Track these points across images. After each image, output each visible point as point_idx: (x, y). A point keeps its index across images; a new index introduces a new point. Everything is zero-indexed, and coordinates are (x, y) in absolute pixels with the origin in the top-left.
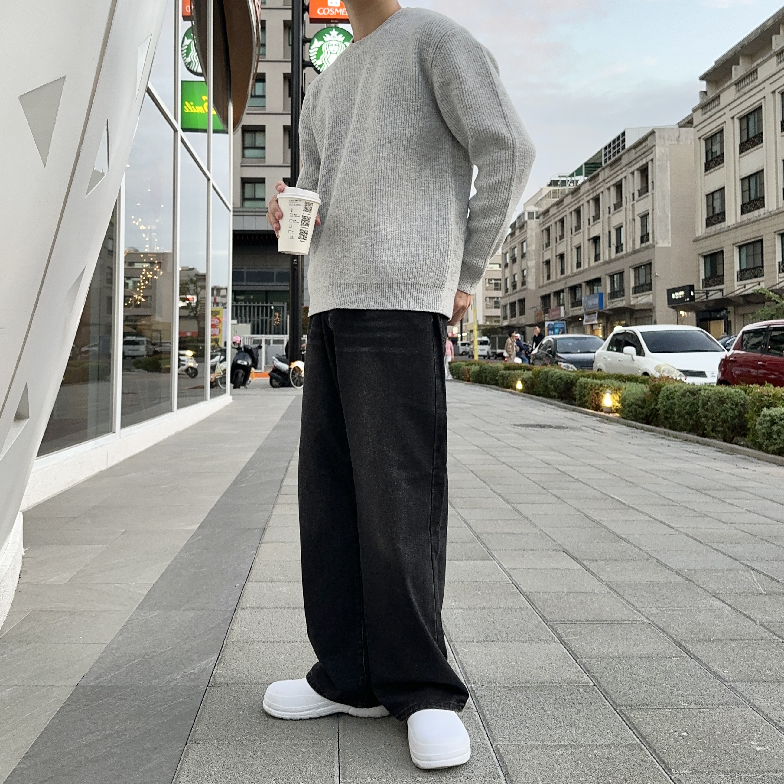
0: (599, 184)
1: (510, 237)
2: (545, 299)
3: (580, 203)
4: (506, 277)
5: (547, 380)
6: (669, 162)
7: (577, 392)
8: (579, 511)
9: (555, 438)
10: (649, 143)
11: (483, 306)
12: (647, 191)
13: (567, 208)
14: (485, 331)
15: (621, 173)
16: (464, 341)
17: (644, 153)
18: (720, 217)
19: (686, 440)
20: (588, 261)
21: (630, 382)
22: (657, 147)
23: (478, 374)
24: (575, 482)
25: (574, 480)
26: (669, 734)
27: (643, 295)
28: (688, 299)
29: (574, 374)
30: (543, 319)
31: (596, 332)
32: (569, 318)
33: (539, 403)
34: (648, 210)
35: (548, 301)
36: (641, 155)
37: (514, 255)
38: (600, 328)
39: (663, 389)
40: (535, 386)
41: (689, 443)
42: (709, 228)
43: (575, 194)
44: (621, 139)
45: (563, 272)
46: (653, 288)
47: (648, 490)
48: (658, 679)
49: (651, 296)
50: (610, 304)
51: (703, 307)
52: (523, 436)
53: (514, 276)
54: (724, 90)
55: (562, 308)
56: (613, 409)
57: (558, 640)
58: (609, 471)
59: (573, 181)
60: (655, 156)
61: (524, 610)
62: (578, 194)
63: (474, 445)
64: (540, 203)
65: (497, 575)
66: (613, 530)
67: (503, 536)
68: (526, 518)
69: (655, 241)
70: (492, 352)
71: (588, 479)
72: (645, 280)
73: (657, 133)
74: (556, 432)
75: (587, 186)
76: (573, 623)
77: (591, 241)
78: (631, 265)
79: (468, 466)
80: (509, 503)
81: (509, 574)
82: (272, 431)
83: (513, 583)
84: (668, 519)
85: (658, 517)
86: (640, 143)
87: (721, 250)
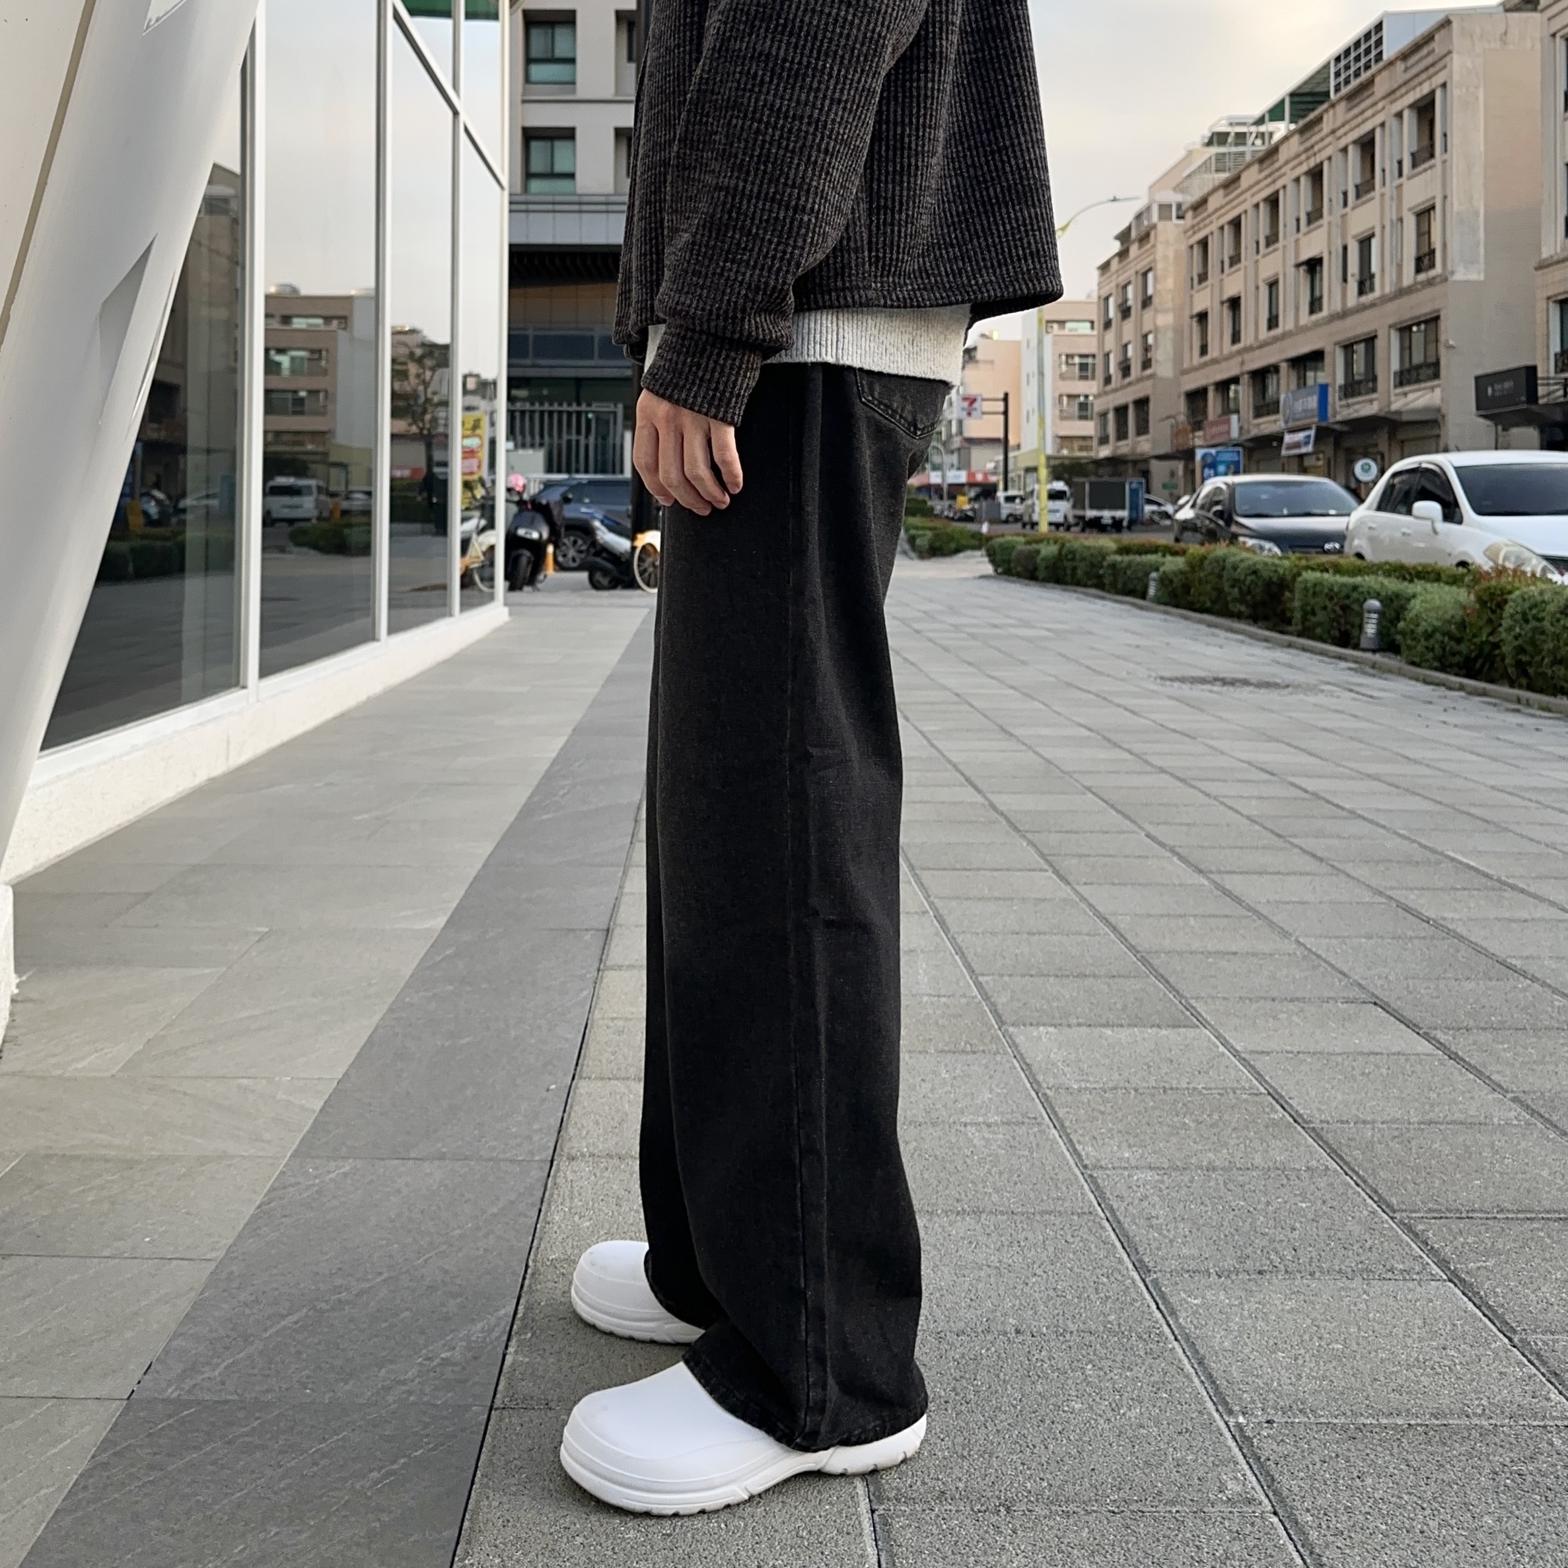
0: (1322, 139)
1: (1117, 259)
3: (1279, 184)
4: (1107, 349)
5: (1220, 576)
6: (1481, 90)
7: (1297, 604)
8: (1381, 893)
9: (1264, 709)
10: (1437, 46)
11: (1056, 413)
12: (1432, 156)
13: (1248, 195)
14: (1060, 470)
15: (1373, 115)
17: (1427, 69)
20: (1294, 313)
21: (1422, 582)
22: (1455, 56)
23: (1054, 564)
24: (1348, 818)
25: (1345, 814)
27: (1419, 390)
28: (1523, 398)
29: (1279, 563)
30: (1191, 443)
32: (1251, 440)
33: (1203, 628)
34: (1434, 198)
35: (1201, 403)
36: (1417, 75)
37: (1126, 300)
38: (1321, 465)
39: (1511, 597)
40: (1192, 591)
43: (1267, 163)
44: (1374, 38)
45: (1236, 338)
46: (1443, 372)
47: (1531, 840)
49: (1438, 391)
50: (1344, 410)
51: (1557, 416)
52: (1188, 705)
53: (1126, 346)
55: (1234, 418)
57: (1438, 1270)
58: (1421, 791)
59: (1261, 135)
60: (1451, 77)
61: (1320, 1176)
62: (1273, 163)
63: (1080, 725)
64: (1185, 184)
65: (1222, 1069)
66: (1484, 944)
67: (1210, 960)
68: (1256, 912)
69: (1449, 268)
70: (1076, 517)
71: (1378, 810)
72: (1425, 357)
73: (1455, 25)
74: (1263, 696)
75: (1295, 145)
76: (1464, 1215)
77: (1302, 269)
78: (1391, 321)
79: (1075, 776)
80: (1200, 871)
81: (1253, 1067)
82: (603, 686)
83: (1269, 1094)
86: (1417, 47)
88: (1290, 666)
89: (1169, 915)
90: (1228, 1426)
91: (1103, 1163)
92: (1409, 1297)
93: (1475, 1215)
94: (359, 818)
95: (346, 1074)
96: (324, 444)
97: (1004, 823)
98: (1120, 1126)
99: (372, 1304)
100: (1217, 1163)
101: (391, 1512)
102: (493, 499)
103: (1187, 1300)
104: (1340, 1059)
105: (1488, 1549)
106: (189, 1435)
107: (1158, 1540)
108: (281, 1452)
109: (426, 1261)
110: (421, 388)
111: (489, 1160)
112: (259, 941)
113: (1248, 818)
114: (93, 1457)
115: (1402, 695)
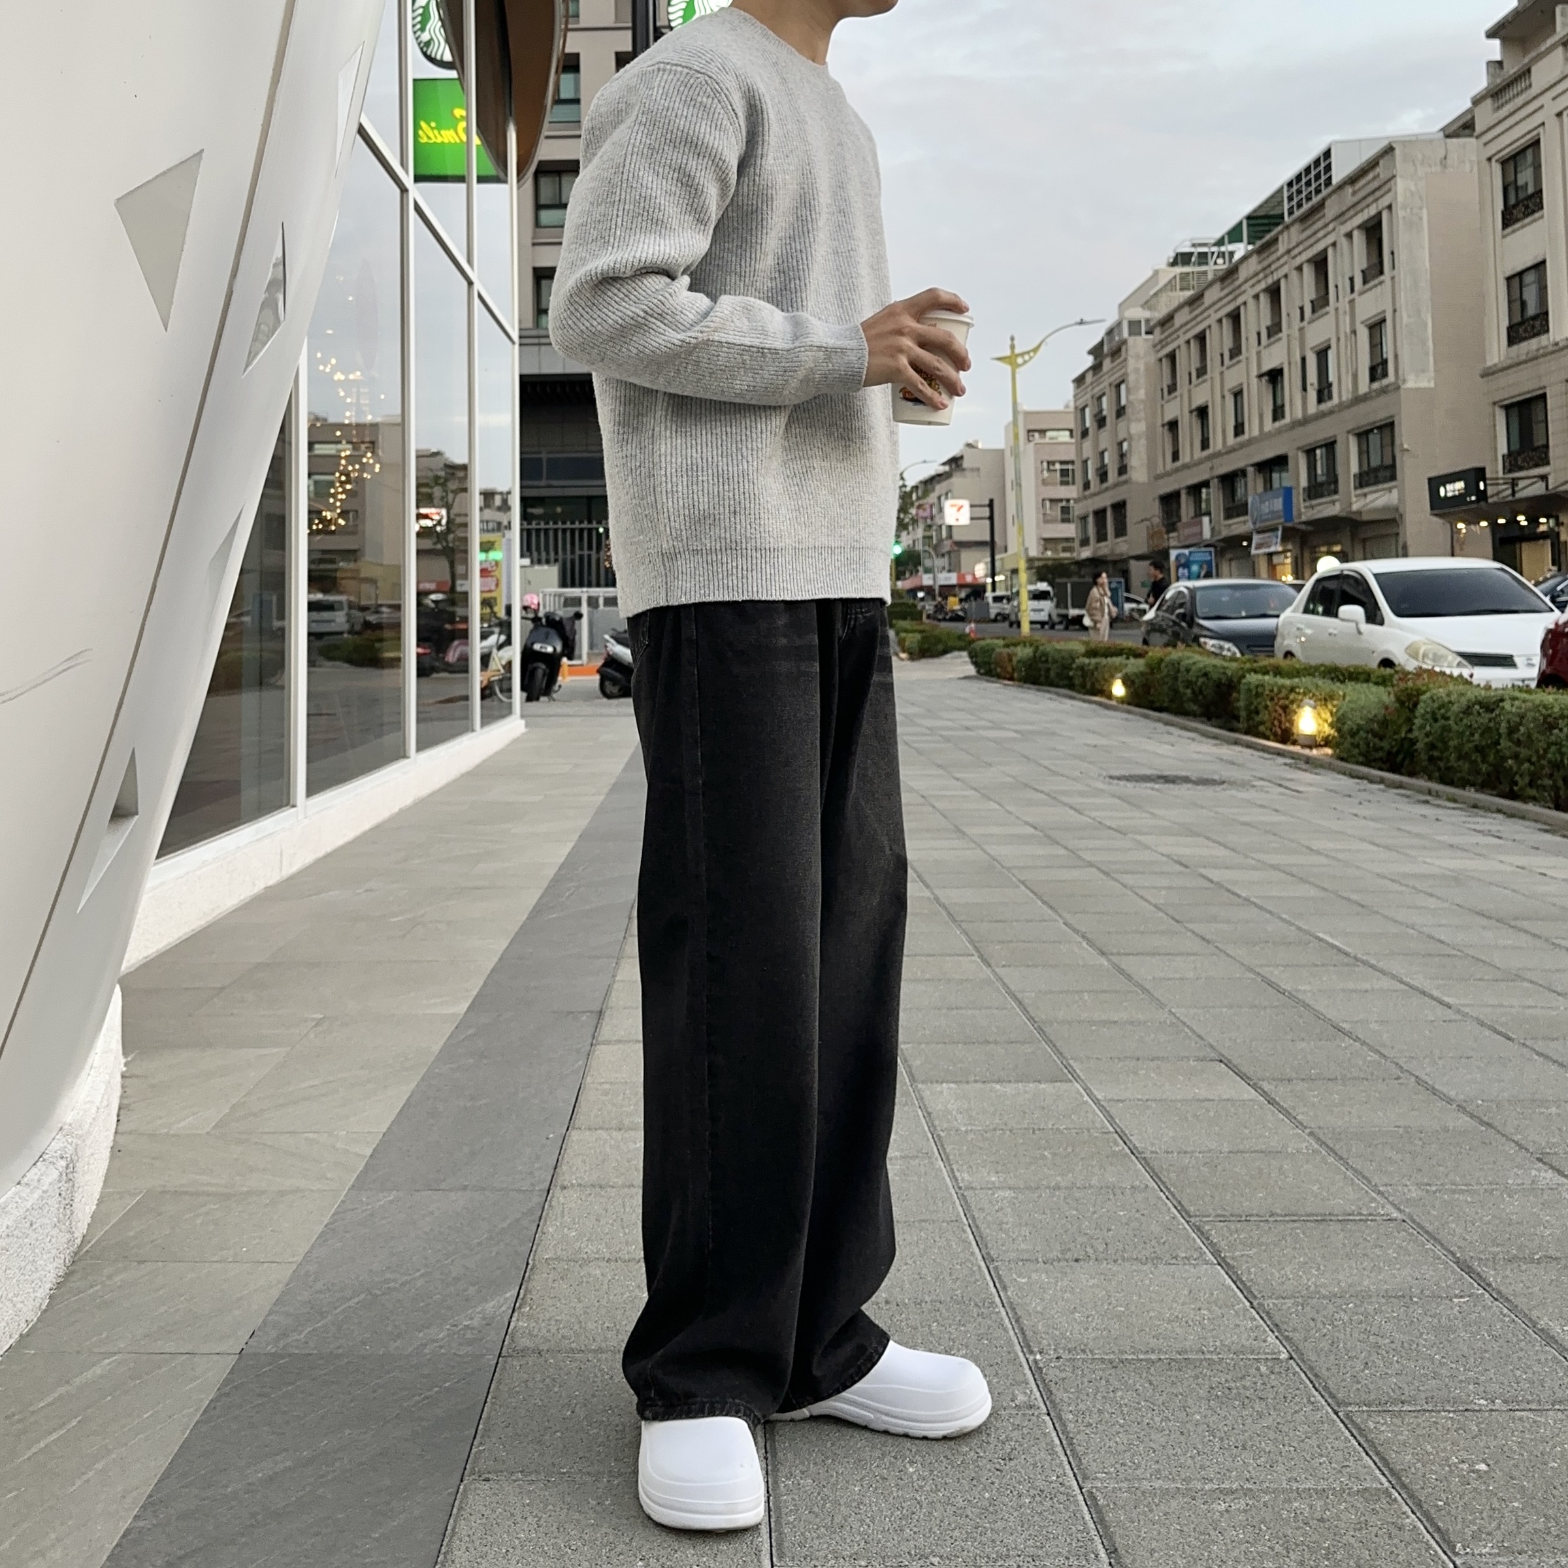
0: (1278, 259)
1: (1091, 372)
2: (1170, 501)
3: (1240, 301)
4: (1085, 457)
5: (1176, 678)
6: (1425, 212)
7: (1241, 704)
8: (1252, 970)
9: (1196, 805)
10: (1382, 171)
11: (1037, 519)
12: (1381, 273)
13: (1211, 311)
14: (1044, 571)
15: (1325, 236)
16: (1000, 592)
17: (1373, 192)
18: (1537, 323)
19: (1475, 806)
20: (1259, 420)
21: (1353, 683)
22: (1399, 180)
23: (1030, 665)
24: (1241, 905)
25: (1241, 901)
26: (1450, 1466)
27: (1378, 491)
28: (1473, 498)
29: (1234, 665)
30: (1165, 545)
31: (1279, 568)
32: (1221, 540)
33: (1160, 727)
34: (1384, 312)
35: (1174, 506)
36: (1365, 198)
37: (1101, 411)
38: (1289, 561)
39: (1423, 697)
40: (1152, 691)
41: (1481, 813)
42: (1515, 348)
43: (1228, 281)
44: (1323, 165)
45: (1205, 444)
46: (1399, 475)
47: (1396, 922)
48: (1424, 1346)
49: (1395, 492)
50: (1307, 511)
52: (1129, 803)
53: (1102, 453)
54: (1540, 56)
55: (1206, 520)
56: (1319, 739)
57: (1212, 1258)
58: (1312, 880)
59: (1222, 255)
60: (1396, 198)
61: (1141, 1192)
62: (1234, 281)
63: (1027, 823)
64: (1154, 301)
65: (1082, 1114)
66: (1324, 1012)
67: (1094, 1028)
68: (1142, 987)
69: (1401, 377)
70: (1059, 615)
71: (1268, 897)
72: (1382, 460)
73: (1398, 152)
74: (1199, 792)
75: (1253, 264)
76: (1242, 1219)
77: (1265, 379)
78: (1350, 427)
79: (1015, 871)
80: (1103, 954)
81: (1107, 1112)
82: (608, 795)
83: (1116, 1132)
84: (1438, 987)
85: (1418, 981)
86: (1363, 172)
87: (1541, 392)
89: (1067, 992)
90: (1027, 1361)
91: (974, 1185)
92: (1184, 1276)
93: (1251, 1218)
97: (944, 913)
98: (993, 1158)
100: (1063, 1184)
103: (1017, 1280)
104: (1179, 1105)
115: (1326, 789)
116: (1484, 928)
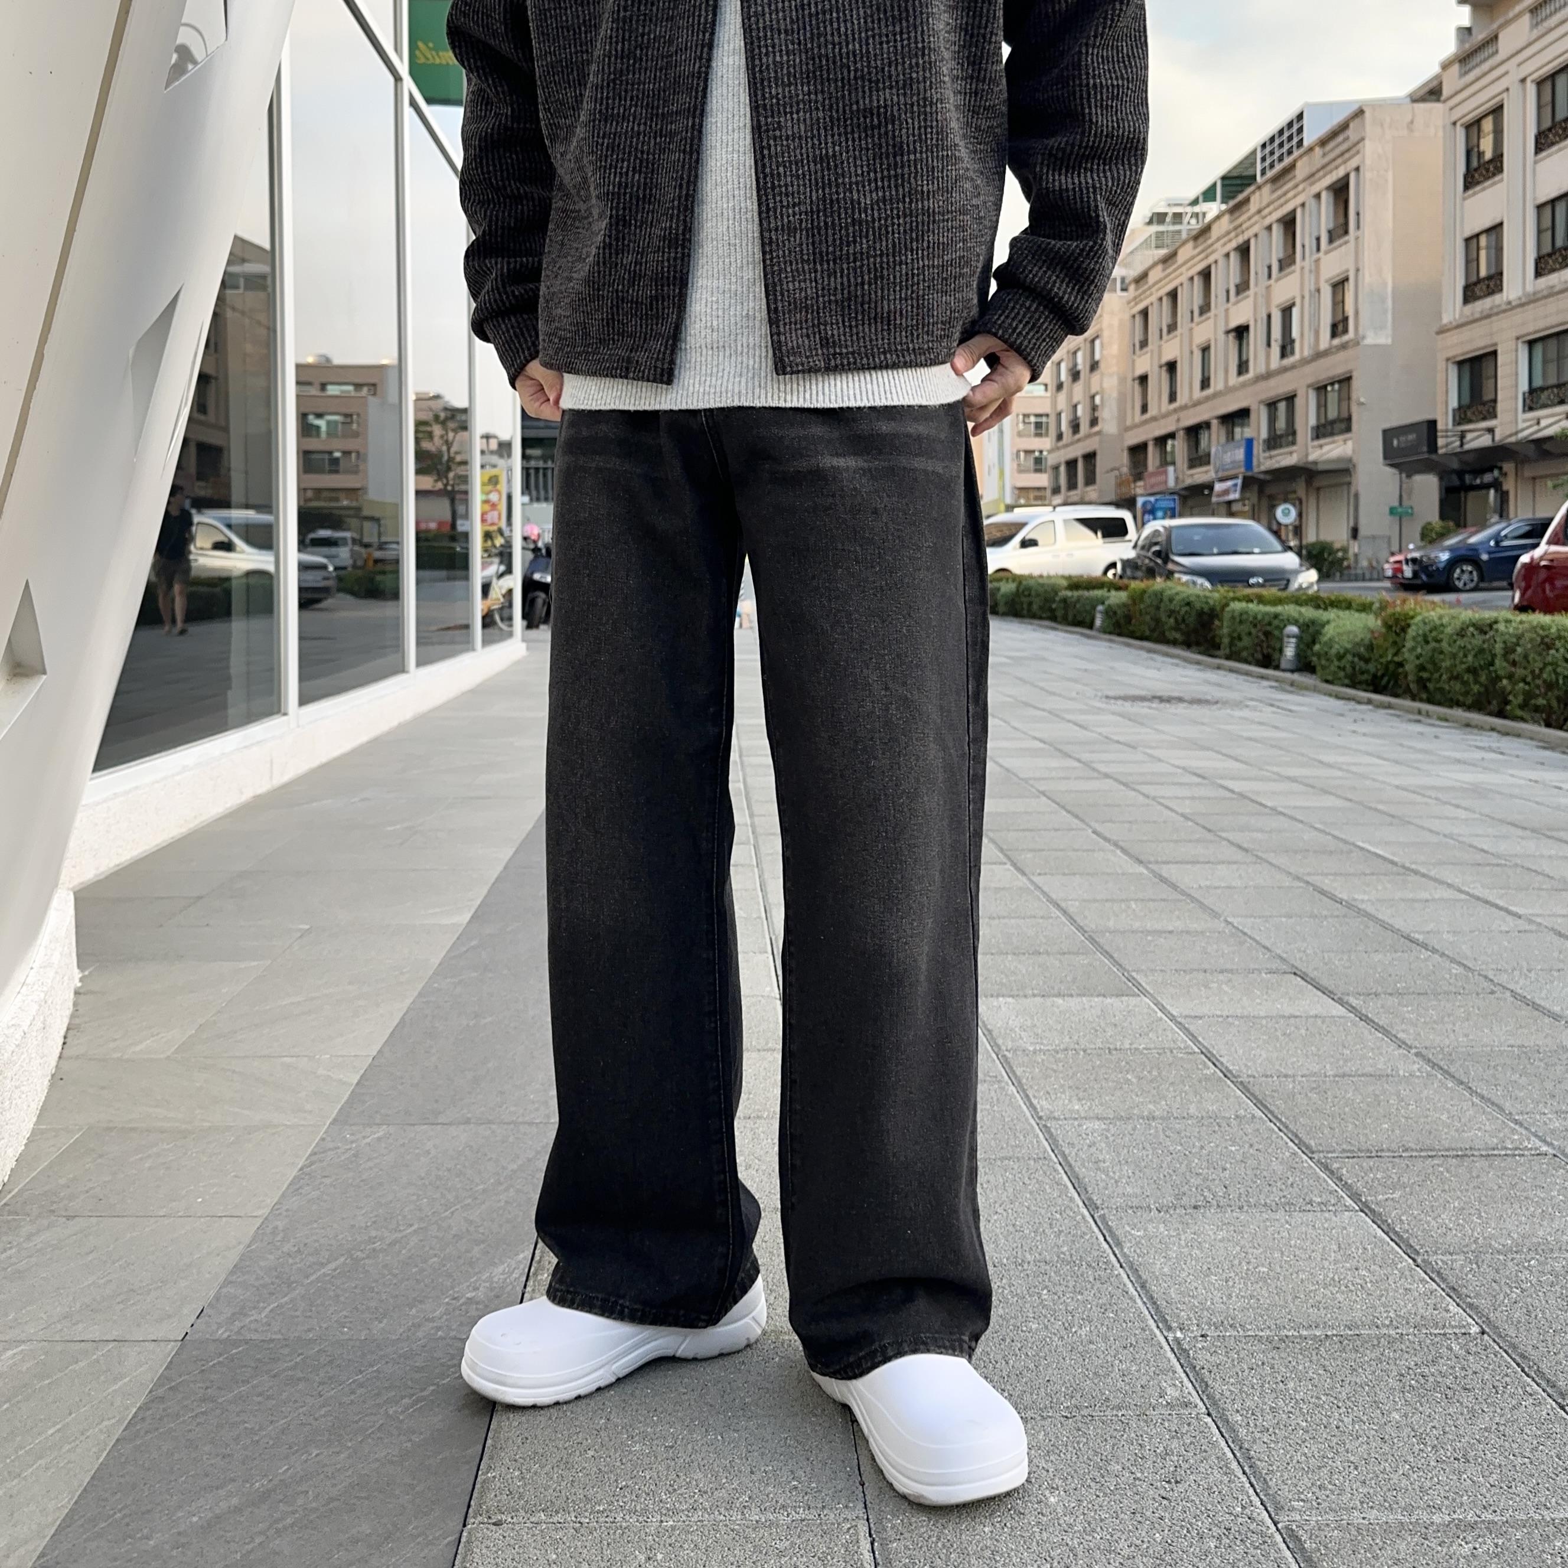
0: (1249, 219)
3: (1211, 259)
4: (1059, 409)
5: (1158, 608)
6: (1390, 173)
7: (1225, 631)
8: (1298, 878)
9: (1197, 722)
10: (1352, 133)
11: (1014, 470)
12: (1346, 232)
13: (1184, 269)
15: (1295, 196)
17: (1342, 154)
18: (1492, 284)
19: (1468, 725)
20: (1224, 374)
21: (1335, 610)
22: (1367, 142)
23: (1013, 600)
24: (1270, 814)
25: (1267, 810)
27: (1333, 442)
28: (1425, 449)
29: (1211, 596)
30: (1133, 493)
32: (1186, 489)
34: (1347, 271)
35: (1142, 456)
36: (1334, 160)
37: (1075, 365)
38: (1247, 508)
39: (1413, 621)
40: (1133, 621)
41: (1476, 731)
42: (1469, 307)
43: (1201, 240)
44: (1295, 127)
45: (1173, 398)
46: (1355, 426)
47: (1431, 831)
49: (1350, 443)
50: (1267, 461)
51: (1455, 465)
52: (1130, 720)
53: (1075, 407)
54: (1508, 23)
55: (1171, 469)
57: (1351, 1202)
58: (1333, 791)
59: (1196, 215)
60: (1363, 161)
61: (1247, 1123)
62: (1206, 240)
63: (1035, 738)
64: (1128, 260)
65: (1160, 1032)
66: (1390, 922)
67: (1149, 938)
68: (1189, 895)
69: (1361, 333)
71: (1295, 807)
72: (1339, 412)
73: (1368, 114)
74: (1196, 711)
75: (1225, 223)
76: (1373, 1154)
77: (1231, 336)
78: (1309, 381)
79: (1031, 782)
80: (1141, 862)
81: (1187, 1029)
83: (1202, 1053)
84: (1501, 897)
85: (1479, 892)
86: (1334, 134)
87: (1491, 349)
88: (1219, 685)
89: (1112, 900)
90: (1167, 1340)
91: (1056, 1114)
92: (1326, 1225)
93: (1383, 1154)
94: (392, 828)
95: (380, 1052)
96: (357, 500)
98: (1071, 1083)
99: (404, 1252)
100: (1157, 1113)
101: (421, 1433)
102: (510, 547)
103: (1131, 1233)
104: (1264, 1022)
105: (1395, 1441)
106: (238, 1371)
107: (1106, 1440)
108: (321, 1383)
109: (452, 1213)
110: (444, 448)
111: (509, 1124)
112: (301, 937)
113: (1183, 815)
114: (150, 1392)
115: (1318, 709)
116: (1522, 838)
